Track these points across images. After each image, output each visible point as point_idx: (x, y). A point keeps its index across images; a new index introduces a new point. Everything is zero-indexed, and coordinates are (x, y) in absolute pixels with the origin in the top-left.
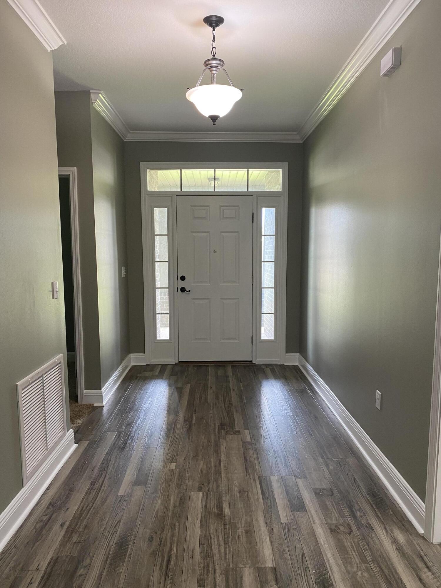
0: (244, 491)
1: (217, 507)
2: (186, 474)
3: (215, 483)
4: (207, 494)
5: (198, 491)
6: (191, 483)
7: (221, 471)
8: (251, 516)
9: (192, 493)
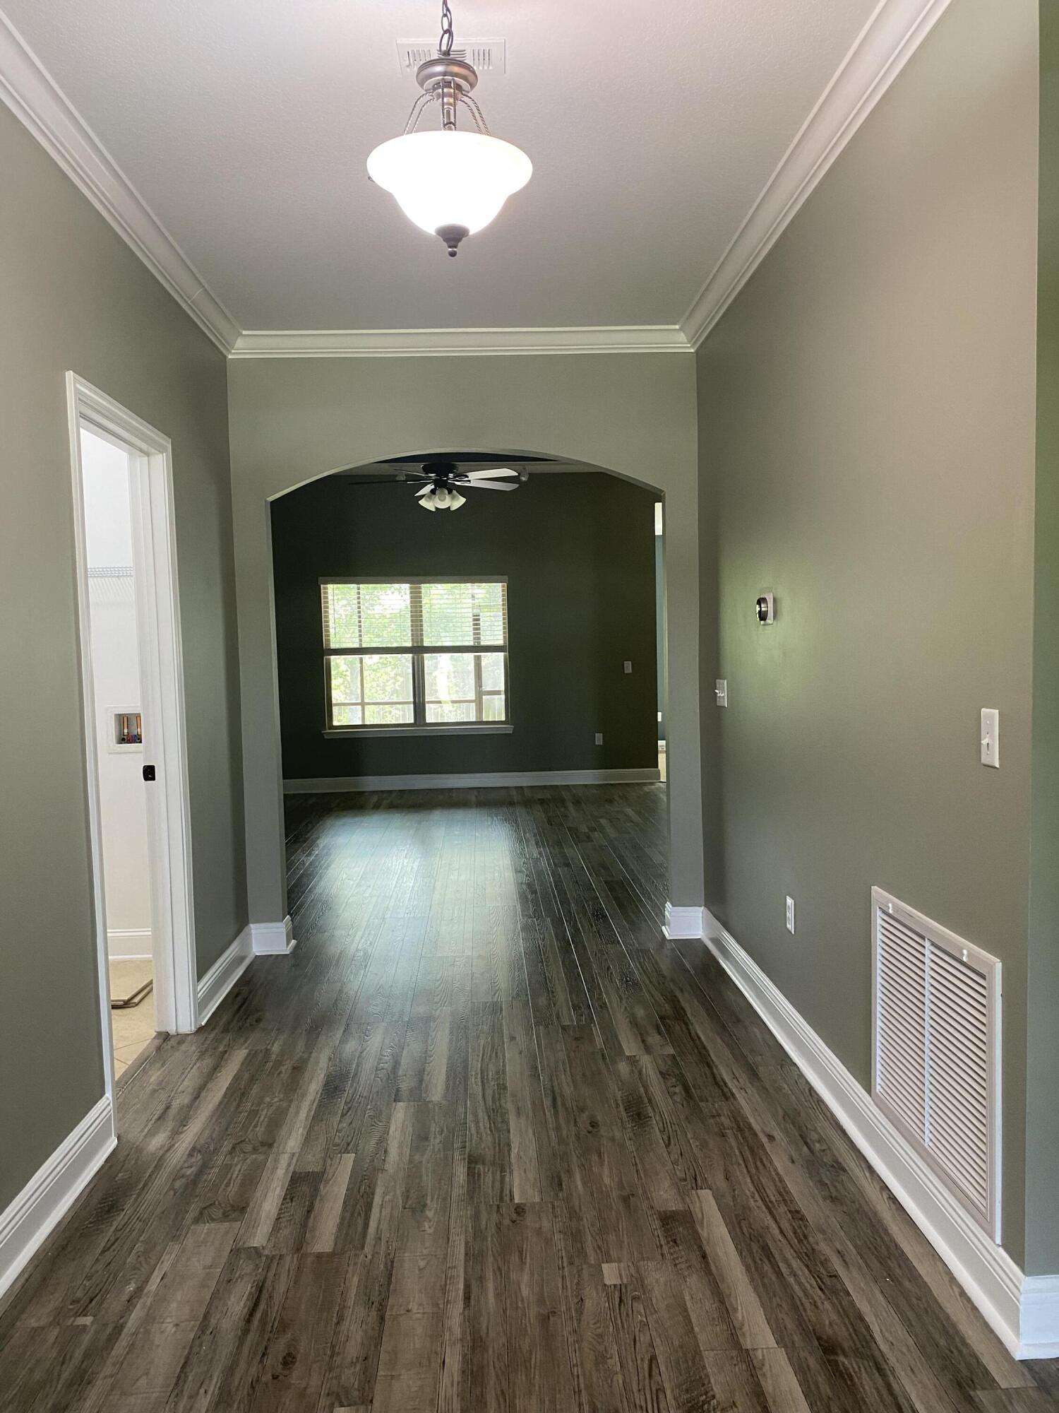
0: (413, 1210)
1: (479, 1175)
2: (565, 1248)
3: (483, 1227)
4: (501, 1199)
5: (525, 1205)
6: (546, 1224)
7: (466, 1261)
8: (411, 1161)
9: (537, 1200)
